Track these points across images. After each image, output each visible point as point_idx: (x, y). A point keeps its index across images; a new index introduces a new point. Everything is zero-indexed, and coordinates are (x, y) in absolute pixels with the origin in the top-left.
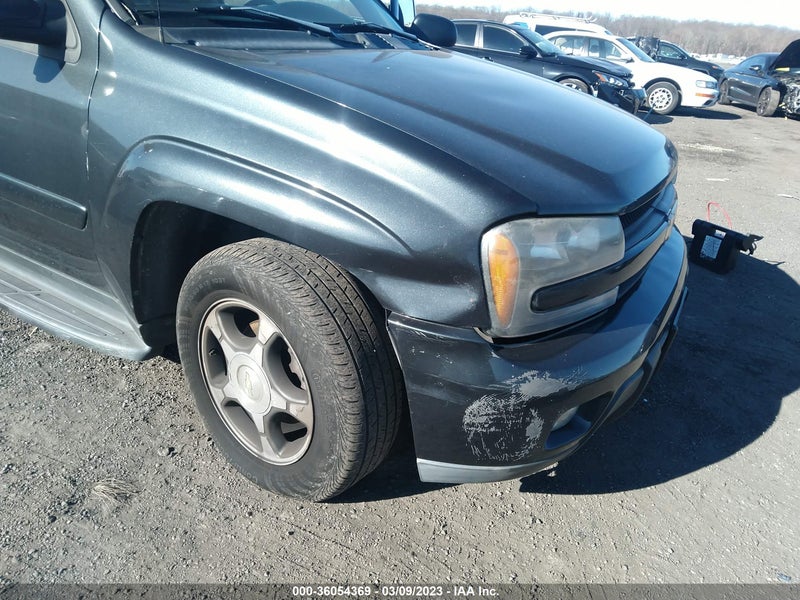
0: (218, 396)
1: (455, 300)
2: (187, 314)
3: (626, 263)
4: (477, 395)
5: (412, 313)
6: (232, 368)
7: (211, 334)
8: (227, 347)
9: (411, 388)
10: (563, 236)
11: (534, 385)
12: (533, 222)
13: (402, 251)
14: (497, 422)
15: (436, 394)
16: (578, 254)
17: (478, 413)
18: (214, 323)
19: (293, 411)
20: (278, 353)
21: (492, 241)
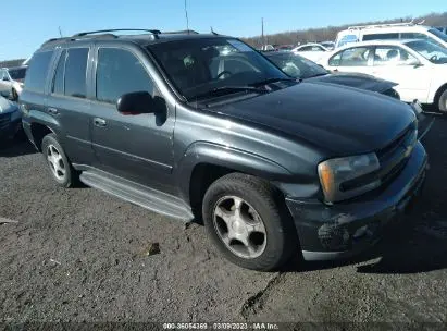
0: (226, 241)
1: (311, 189)
2: (207, 212)
3: (381, 169)
4: (322, 224)
5: (294, 195)
6: (229, 226)
7: (218, 217)
8: (225, 218)
9: (297, 223)
10: (352, 163)
11: (343, 219)
12: (336, 160)
13: (288, 173)
14: (332, 234)
15: (308, 225)
16: (358, 169)
17: (323, 231)
18: (218, 212)
19: (257, 229)
20: (244, 209)
21: (321, 167)
